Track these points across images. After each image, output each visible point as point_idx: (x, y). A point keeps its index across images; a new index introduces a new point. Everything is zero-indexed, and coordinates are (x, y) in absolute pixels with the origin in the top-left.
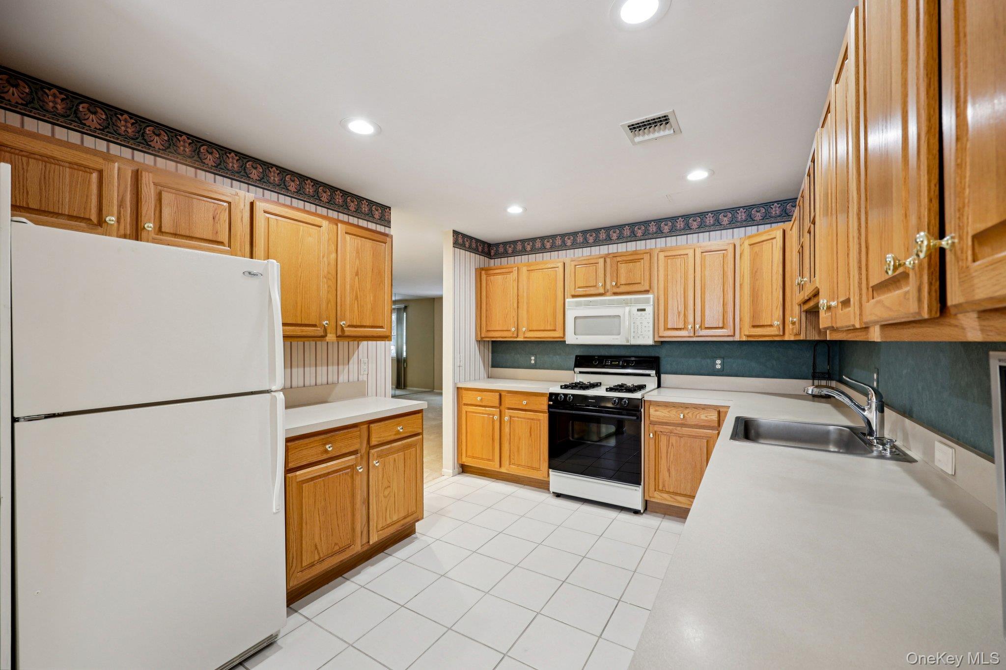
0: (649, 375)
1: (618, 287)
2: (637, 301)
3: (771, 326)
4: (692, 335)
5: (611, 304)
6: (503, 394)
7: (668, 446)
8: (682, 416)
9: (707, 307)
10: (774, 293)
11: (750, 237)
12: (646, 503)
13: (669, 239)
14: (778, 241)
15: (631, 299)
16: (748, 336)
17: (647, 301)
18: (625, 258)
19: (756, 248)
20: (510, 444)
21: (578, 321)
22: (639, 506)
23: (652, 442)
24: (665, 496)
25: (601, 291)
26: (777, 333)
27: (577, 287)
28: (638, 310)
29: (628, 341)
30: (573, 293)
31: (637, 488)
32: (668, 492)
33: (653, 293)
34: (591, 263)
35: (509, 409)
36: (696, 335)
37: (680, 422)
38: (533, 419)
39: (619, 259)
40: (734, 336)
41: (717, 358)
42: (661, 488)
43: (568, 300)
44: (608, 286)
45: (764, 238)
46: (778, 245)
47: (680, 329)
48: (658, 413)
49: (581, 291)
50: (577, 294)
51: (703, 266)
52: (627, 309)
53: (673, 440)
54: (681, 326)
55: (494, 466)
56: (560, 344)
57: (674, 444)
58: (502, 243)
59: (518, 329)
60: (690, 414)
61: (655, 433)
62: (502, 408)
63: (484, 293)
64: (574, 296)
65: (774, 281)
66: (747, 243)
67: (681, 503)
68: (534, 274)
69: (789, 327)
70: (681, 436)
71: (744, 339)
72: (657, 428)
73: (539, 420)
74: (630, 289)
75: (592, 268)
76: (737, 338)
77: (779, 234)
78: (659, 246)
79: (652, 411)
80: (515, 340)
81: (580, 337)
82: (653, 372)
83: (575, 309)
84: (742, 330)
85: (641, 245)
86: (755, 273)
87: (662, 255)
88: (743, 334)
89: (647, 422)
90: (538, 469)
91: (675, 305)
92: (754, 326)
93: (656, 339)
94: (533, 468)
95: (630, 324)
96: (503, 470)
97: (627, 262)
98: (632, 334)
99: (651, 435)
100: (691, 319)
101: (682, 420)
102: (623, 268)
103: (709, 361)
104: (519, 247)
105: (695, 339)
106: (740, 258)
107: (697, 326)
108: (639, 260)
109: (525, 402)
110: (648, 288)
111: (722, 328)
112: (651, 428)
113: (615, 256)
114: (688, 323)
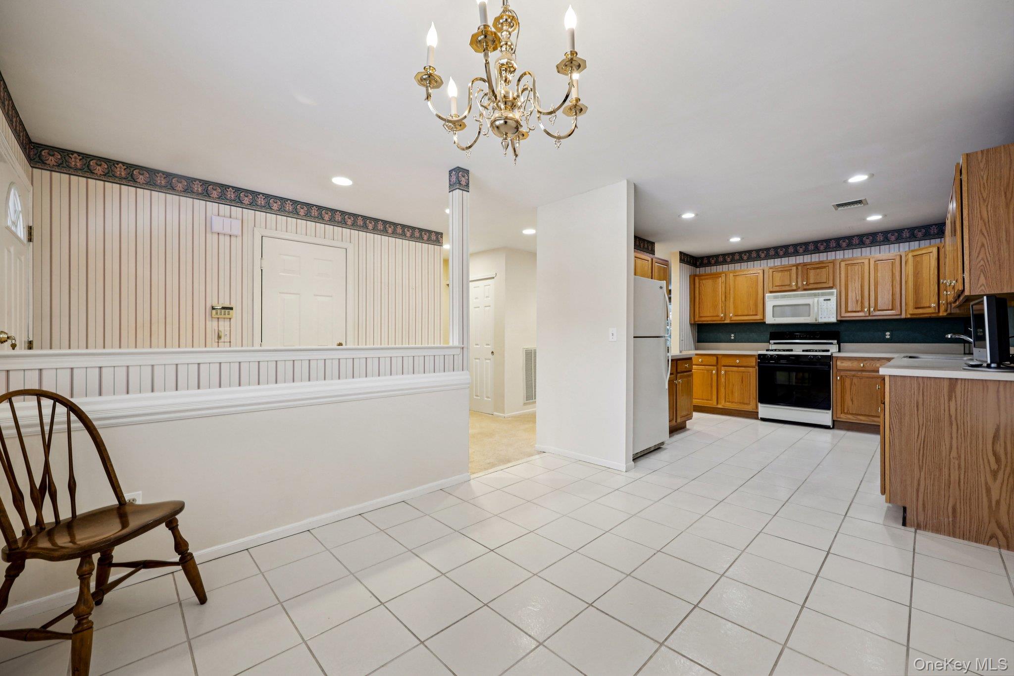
0: (831, 344)
1: (808, 285)
2: (823, 294)
3: (930, 307)
4: (867, 315)
5: (802, 296)
6: (719, 356)
7: (851, 384)
8: (862, 365)
9: (879, 297)
10: (932, 286)
11: (913, 251)
12: (834, 421)
13: (846, 251)
14: (934, 254)
15: (818, 293)
16: (912, 314)
17: (832, 294)
18: (813, 266)
19: (918, 259)
20: (725, 389)
21: (775, 308)
22: (830, 424)
23: (839, 383)
24: (850, 416)
25: (794, 288)
26: (934, 311)
27: (774, 285)
28: (824, 300)
29: (816, 320)
30: (771, 290)
31: (828, 411)
32: (852, 414)
33: (836, 288)
34: (786, 269)
35: (724, 366)
36: (871, 314)
37: (861, 369)
38: (744, 372)
39: (808, 267)
40: (901, 314)
41: (887, 331)
42: (846, 411)
43: (767, 295)
44: (800, 284)
45: (924, 252)
46: (934, 258)
47: (858, 312)
48: (843, 364)
49: (777, 289)
50: (774, 290)
51: (876, 270)
52: (816, 300)
53: (855, 380)
54: (859, 309)
55: (713, 403)
56: (762, 324)
57: (856, 383)
58: (706, 257)
59: (725, 315)
60: (868, 364)
61: (841, 377)
62: (719, 366)
63: (697, 292)
64: (771, 292)
65: (931, 279)
66: (910, 255)
67: (861, 420)
68: (738, 278)
69: (942, 308)
70: (861, 378)
71: (909, 316)
72: (842, 373)
73: (749, 372)
74: (818, 286)
75: (787, 274)
76: (903, 316)
77: (935, 250)
78: (838, 257)
79: (839, 363)
80: (723, 322)
81: (776, 319)
82: (835, 342)
83: (771, 301)
84: (908, 311)
85: (823, 257)
86: (917, 274)
87: (843, 264)
88: (908, 313)
89: (835, 371)
90: (748, 404)
91: (853, 294)
92: (916, 308)
93: (839, 319)
94: (744, 403)
95: (818, 310)
96: (720, 406)
97: (814, 269)
98: (820, 316)
99: (838, 378)
100: (866, 304)
101: (862, 367)
102: (812, 273)
103: (880, 333)
104: (721, 259)
105: (869, 318)
106: (906, 264)
107: (872, 309)
108: (824, 267)
109: (738, 361)
110: (832, 285)
111: (892, 310)
112: (838, 374)
113: (805, 265)
114: (864, 308)
